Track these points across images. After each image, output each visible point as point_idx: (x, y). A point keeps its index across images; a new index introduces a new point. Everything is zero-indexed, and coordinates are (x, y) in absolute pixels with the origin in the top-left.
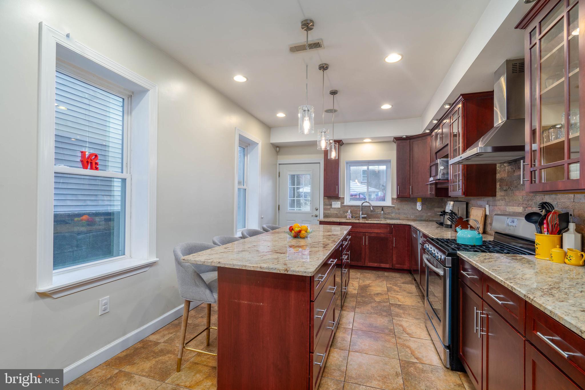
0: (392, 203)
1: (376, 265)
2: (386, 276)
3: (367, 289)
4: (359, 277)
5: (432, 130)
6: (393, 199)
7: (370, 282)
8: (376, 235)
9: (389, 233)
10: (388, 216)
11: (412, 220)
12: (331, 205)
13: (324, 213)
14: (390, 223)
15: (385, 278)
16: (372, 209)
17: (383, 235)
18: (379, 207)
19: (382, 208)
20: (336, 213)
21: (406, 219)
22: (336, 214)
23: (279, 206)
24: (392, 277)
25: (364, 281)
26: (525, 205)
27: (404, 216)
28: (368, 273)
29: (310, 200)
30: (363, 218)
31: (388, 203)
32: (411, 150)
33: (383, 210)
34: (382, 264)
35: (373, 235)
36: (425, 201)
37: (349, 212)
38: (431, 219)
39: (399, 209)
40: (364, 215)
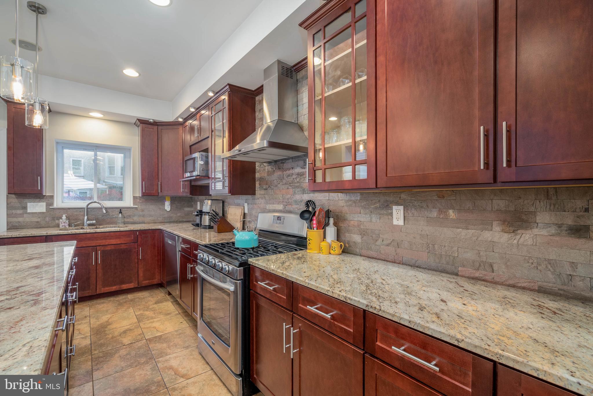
0: (134, 204)
1: (114, 288)
2: (132, 300)
3: (106, 329)
4: (88, 314)
6: (135, 198)
7: (109, 316)
8: (113, 248)
9: (133, 242)
10: (128, 220)
11: (160, 223)
12: (25, 208)
13: (8, 223)
14: (134, 230)
15: (130, 303)
16: (104, 212)
17: (123, 247)
18: (115, 209)
19: (121, 210)
20: (37, 220)
21: (153, 222)
22: (38, 222)
24: (139, 298)
25: (97, 318)
26: (285, 203)
27: (150, 218)
28: (103, 303)
30: (89, 225)
31: (128, 202)
32: (159, 138)
33: (121, 212)
34: (123, 285)
35: (108, 248)
36: (174, 200)
37: (64, 217)
38: (181, 220)
39: (143, 211)
40: (92, 222)
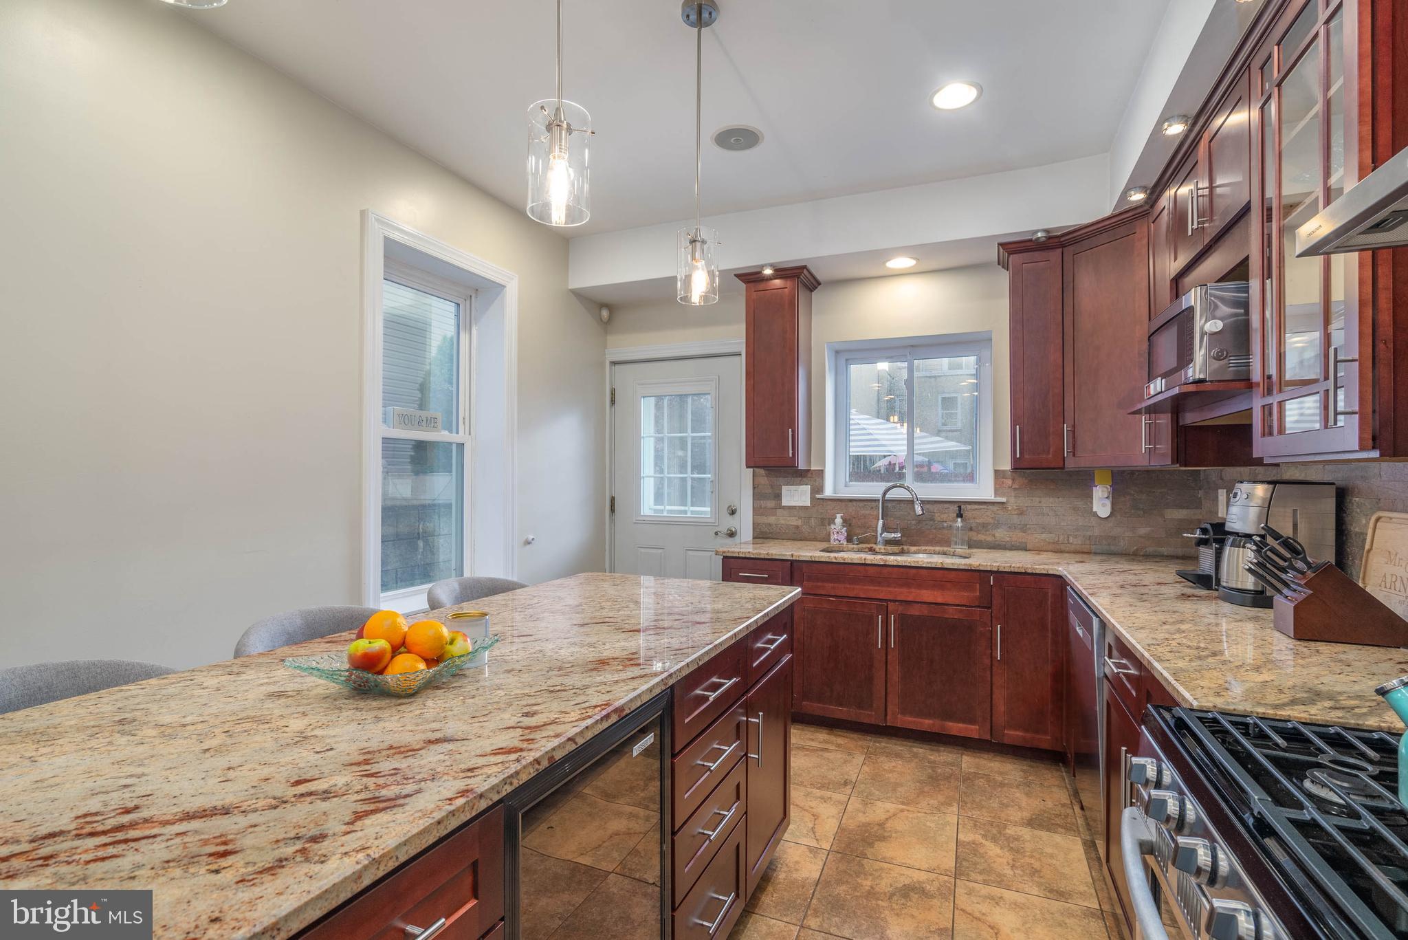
0: (997, 492)
1: (927, 724)
2: (967, 779)
4: (854, 778)
5: (1156, 192)
6: (998, 474)
7: (891, 807)
8: (926, 613)
9: (977, 604)
10: (981, 537)
11: (1076, 552)
12: (778, 497)
13: (755, 526)
14: (982, 568)
15: (957, 788)
16: (919, 510)
17: (951, 613)
18: (946, 506)
19: (960, 507)
20: (795, 523)
21: (1051, 547)
22: (797, 527)
23: (613, 499)
24: (987, 778)
25: (867, 801)
27: (1044, 536)
28: (898, 756)
29: (712, 481)
30: (888, 542)
31: (983, 489)
32: (1067, 287)
33: (960, 515)
34: (951, 724)
35: (915, 611)
36: (1126, 480)
37: (839, 520)
38: (1150, 550)
39: (1021, 513)
40: (893, 535)
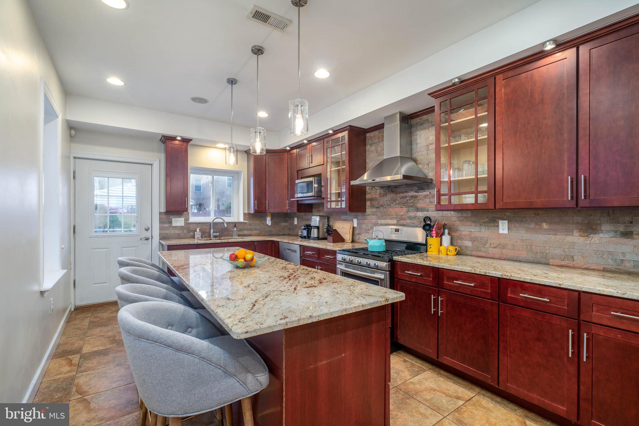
0: (244, 219)
5: (293, 149)
6: (246, 214)
10: (241, 233)
11: (264, 235)
12: (171, 222)
13: (160, 234)
16: (226, 226)
18: (230, 224)
20: (178, 232)
21: (257, 235)
22: (179, 234)
23: (75, 226)
27: (256, 231)
29: (137, 217)
30: (215, 237)
31: (240, 218)
32: (267, 163)
33: (235, 226)
36: (273, 216)
37: (198, 230)
38: (278, 233)
39: (250, 225)
40: (216, 234)
